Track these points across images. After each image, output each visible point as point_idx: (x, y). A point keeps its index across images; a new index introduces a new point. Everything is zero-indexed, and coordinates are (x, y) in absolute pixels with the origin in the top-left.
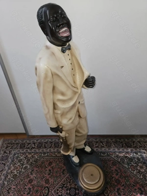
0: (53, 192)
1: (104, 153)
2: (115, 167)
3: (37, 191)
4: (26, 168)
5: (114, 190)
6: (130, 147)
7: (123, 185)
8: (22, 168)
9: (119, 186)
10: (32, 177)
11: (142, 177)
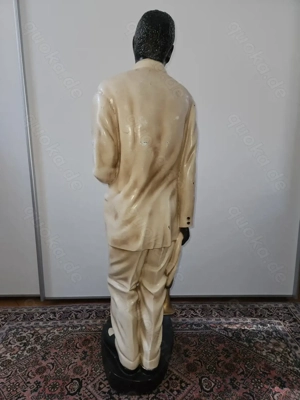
0: (89, 387)
1: (198, 325)
2: (222, 345)
3: (54, 387)
4: (32, 349)
5: (224, 381)
6: (251, 315)
7: (243, 373)
8: (23, 350)
9: (234, 375)
10: (44, 363)
11: (279, 360)
